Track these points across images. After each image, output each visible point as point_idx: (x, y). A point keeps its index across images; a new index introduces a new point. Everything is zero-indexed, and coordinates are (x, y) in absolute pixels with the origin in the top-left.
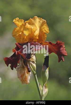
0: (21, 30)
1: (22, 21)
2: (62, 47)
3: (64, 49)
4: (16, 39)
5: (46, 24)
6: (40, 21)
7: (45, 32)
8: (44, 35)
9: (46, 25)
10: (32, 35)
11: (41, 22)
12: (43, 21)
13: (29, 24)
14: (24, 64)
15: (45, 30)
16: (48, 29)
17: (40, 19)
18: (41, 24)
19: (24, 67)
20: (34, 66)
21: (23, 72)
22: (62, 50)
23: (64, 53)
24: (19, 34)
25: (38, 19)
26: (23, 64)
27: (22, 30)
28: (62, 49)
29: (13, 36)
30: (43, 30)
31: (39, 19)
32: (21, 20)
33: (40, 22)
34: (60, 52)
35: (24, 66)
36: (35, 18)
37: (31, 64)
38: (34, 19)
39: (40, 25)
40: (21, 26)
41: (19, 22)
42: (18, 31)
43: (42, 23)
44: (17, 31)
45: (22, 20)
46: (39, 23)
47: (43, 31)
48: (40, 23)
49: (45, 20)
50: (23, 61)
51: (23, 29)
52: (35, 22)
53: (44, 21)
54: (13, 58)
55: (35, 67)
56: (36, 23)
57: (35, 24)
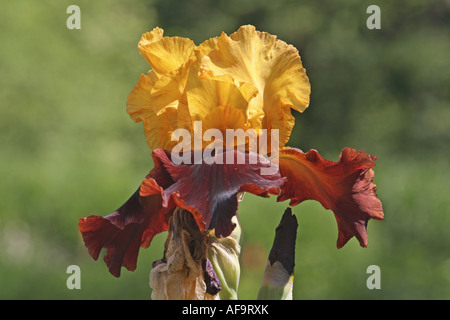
0: (177, 87)
1: (186, 47)
2: (362, 177)
3: (372, 185)
4: (146, 131)
5: (300, 66)
6: (269, 48)
7: (291, 104)
8: (282, 119)
9: (300, 71)
10: (227, 114)
11: (272, 52)
12: (283, 50)
13: (217, 58)
14: (192, 254)
15: (290, 96)
16: (308, 88)
17: (267, 40)
18: (271, 62)
19: (189, 268)
20: (230, 265)
21: (181, 291)
22: (362, 192)
23: (369, 204)
24: (169, 109)
25: (257, 37)
26: (188, 255)
27: (182, 90)
28: (360, 185)
29: (132, 115)
30: (283, 93)
31: (261, 37)
32: (180, 42)
33: (265, 52)
34: (353, 200)
35: (191, 264)
36: (245, 34)
37: (219, 256)
38: (242, 39)
39: (269, 71)
40: (180, 69)
41: (170, 52)
42: (164, 95)
43: (279, 60)
44: (160, 95)
45: (184, 43)
46: (263, 56)
47: (279, 97)
48: (266, 58)
49: (291, 47)
50: (187, 240)
51: (185, 82)
52: (243, 55)
53: (289, 53)
54: (129, 221)
55: (235, 272)
56: (249, 58)
57: (246, 61)
